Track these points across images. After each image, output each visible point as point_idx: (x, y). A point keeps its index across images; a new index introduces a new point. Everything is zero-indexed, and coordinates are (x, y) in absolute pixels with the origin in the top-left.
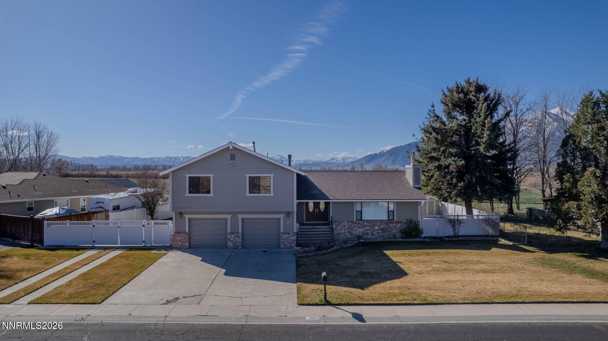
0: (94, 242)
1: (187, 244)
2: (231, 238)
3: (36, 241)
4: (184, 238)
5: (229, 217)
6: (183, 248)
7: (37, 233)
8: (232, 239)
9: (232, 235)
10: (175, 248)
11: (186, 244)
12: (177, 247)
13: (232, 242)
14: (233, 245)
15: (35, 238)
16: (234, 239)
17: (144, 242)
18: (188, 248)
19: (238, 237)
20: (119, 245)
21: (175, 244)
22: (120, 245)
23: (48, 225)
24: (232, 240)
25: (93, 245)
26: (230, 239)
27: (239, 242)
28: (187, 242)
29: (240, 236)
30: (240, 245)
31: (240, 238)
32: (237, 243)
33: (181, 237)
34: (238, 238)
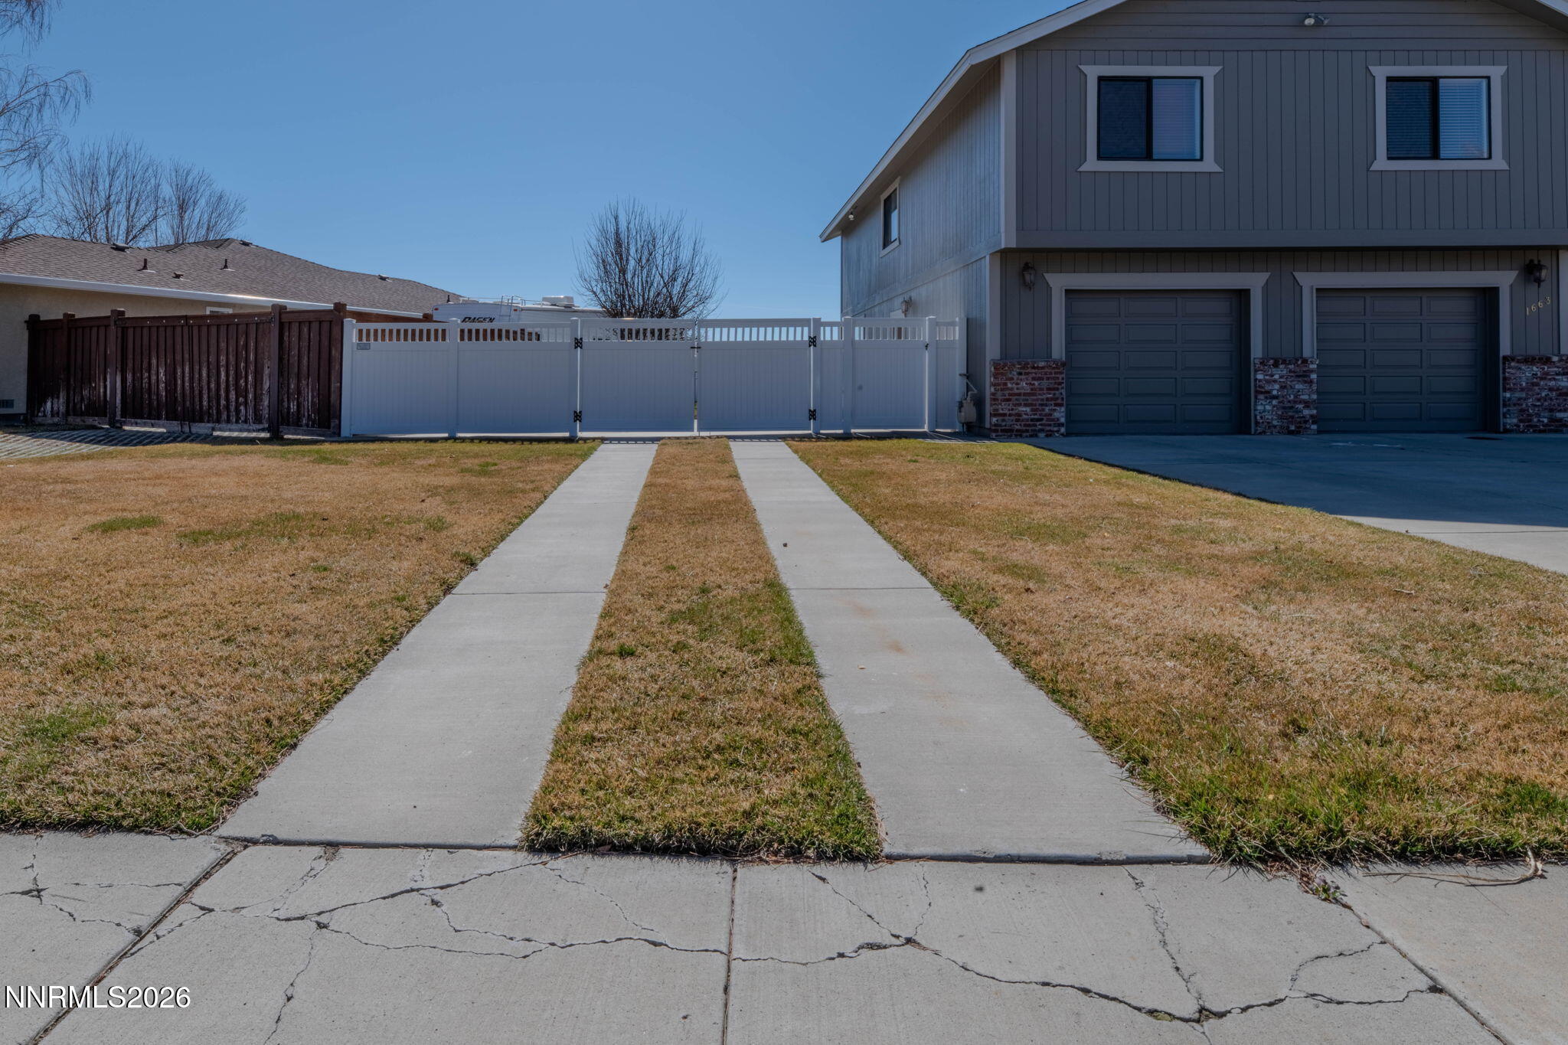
0: (578, 417)
1: (1060, 414)
2: (1268, 382)
3: (299, 419)
4: (1045, 383)
5: (1255, 281)
6: (1042, 435)
7: (304, 382)
8: (1277, 386)
9: (1274, 370)
10: (1002, 431)
11: (1056, 415)
12: (1011, 431)
13: (1274, 402)
14: (1281, 417)
15: (293, 407)
16: (1283, 387)
17: (813, 415)
18: (1062, 434)
19: (1304, 376)
20: (695, 433)
21: (1005, 415)
22: (700, 429)
23: (360, 339)
24: (1275, 393)
25: (573, 431)
26: (1268, 388)
27: (1307, 404)
28: (1059, 401)
29: (1312, 371)
30: (1312, 416)
31: (1311, 382)
32: (1300, 406)
33: (1034, 379)
34: (1306, 382)
